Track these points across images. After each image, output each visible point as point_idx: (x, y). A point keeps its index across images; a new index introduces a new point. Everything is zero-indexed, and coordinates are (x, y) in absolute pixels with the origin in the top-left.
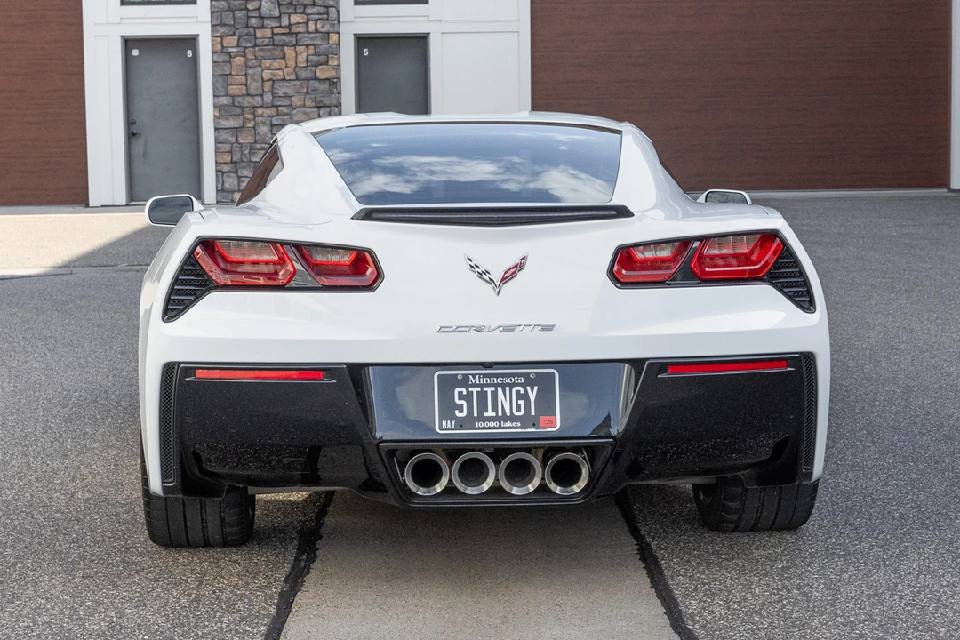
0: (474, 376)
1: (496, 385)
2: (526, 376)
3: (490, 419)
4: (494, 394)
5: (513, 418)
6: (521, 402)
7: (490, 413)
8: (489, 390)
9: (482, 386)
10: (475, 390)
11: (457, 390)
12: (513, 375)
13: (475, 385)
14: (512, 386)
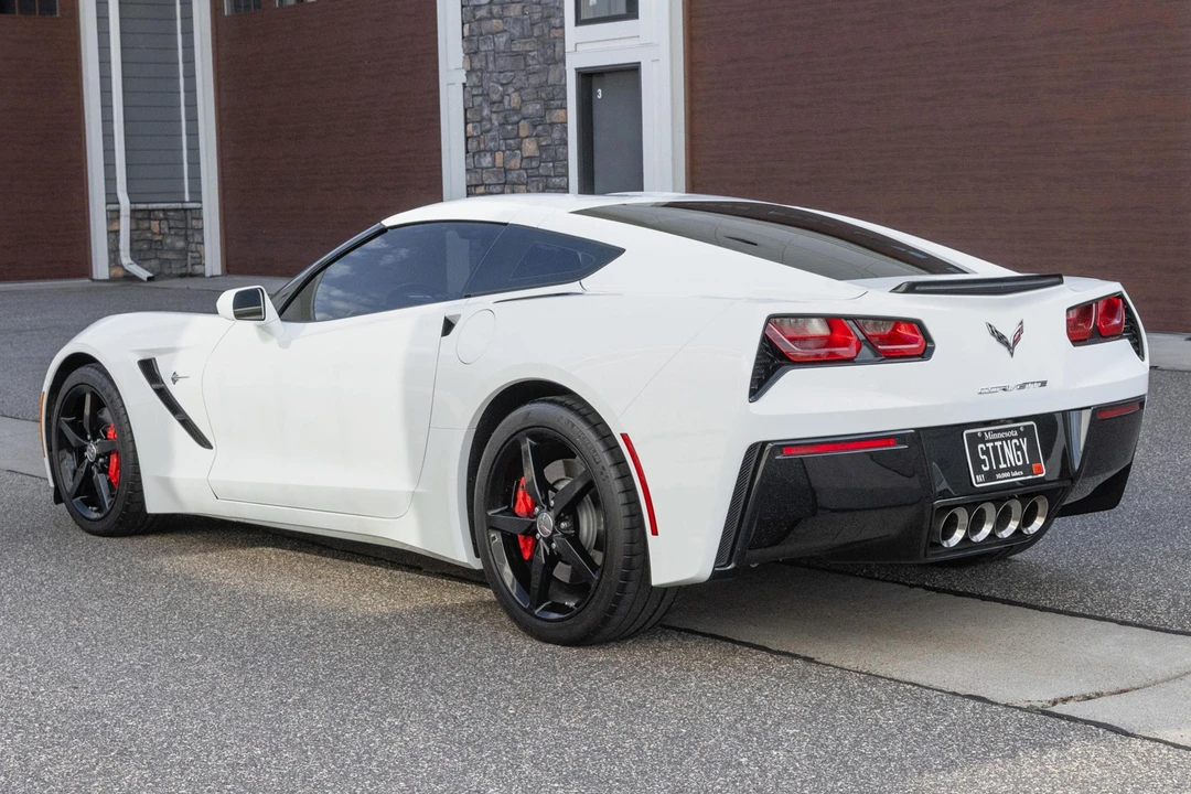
0: (987, 432)
1: (1001, 440)
2: (1017, 429)
3: (1004, 470)
4: (1002, 447)
5: (1017, 468)
6: (1019, 453)
7: (1003, 466)
8: (998, 444)
9: (993, 441)
10: (990, 445)
11: (980, 446)
12: (1009, 429)
13: (989, 441)
14: (1011, 438)
